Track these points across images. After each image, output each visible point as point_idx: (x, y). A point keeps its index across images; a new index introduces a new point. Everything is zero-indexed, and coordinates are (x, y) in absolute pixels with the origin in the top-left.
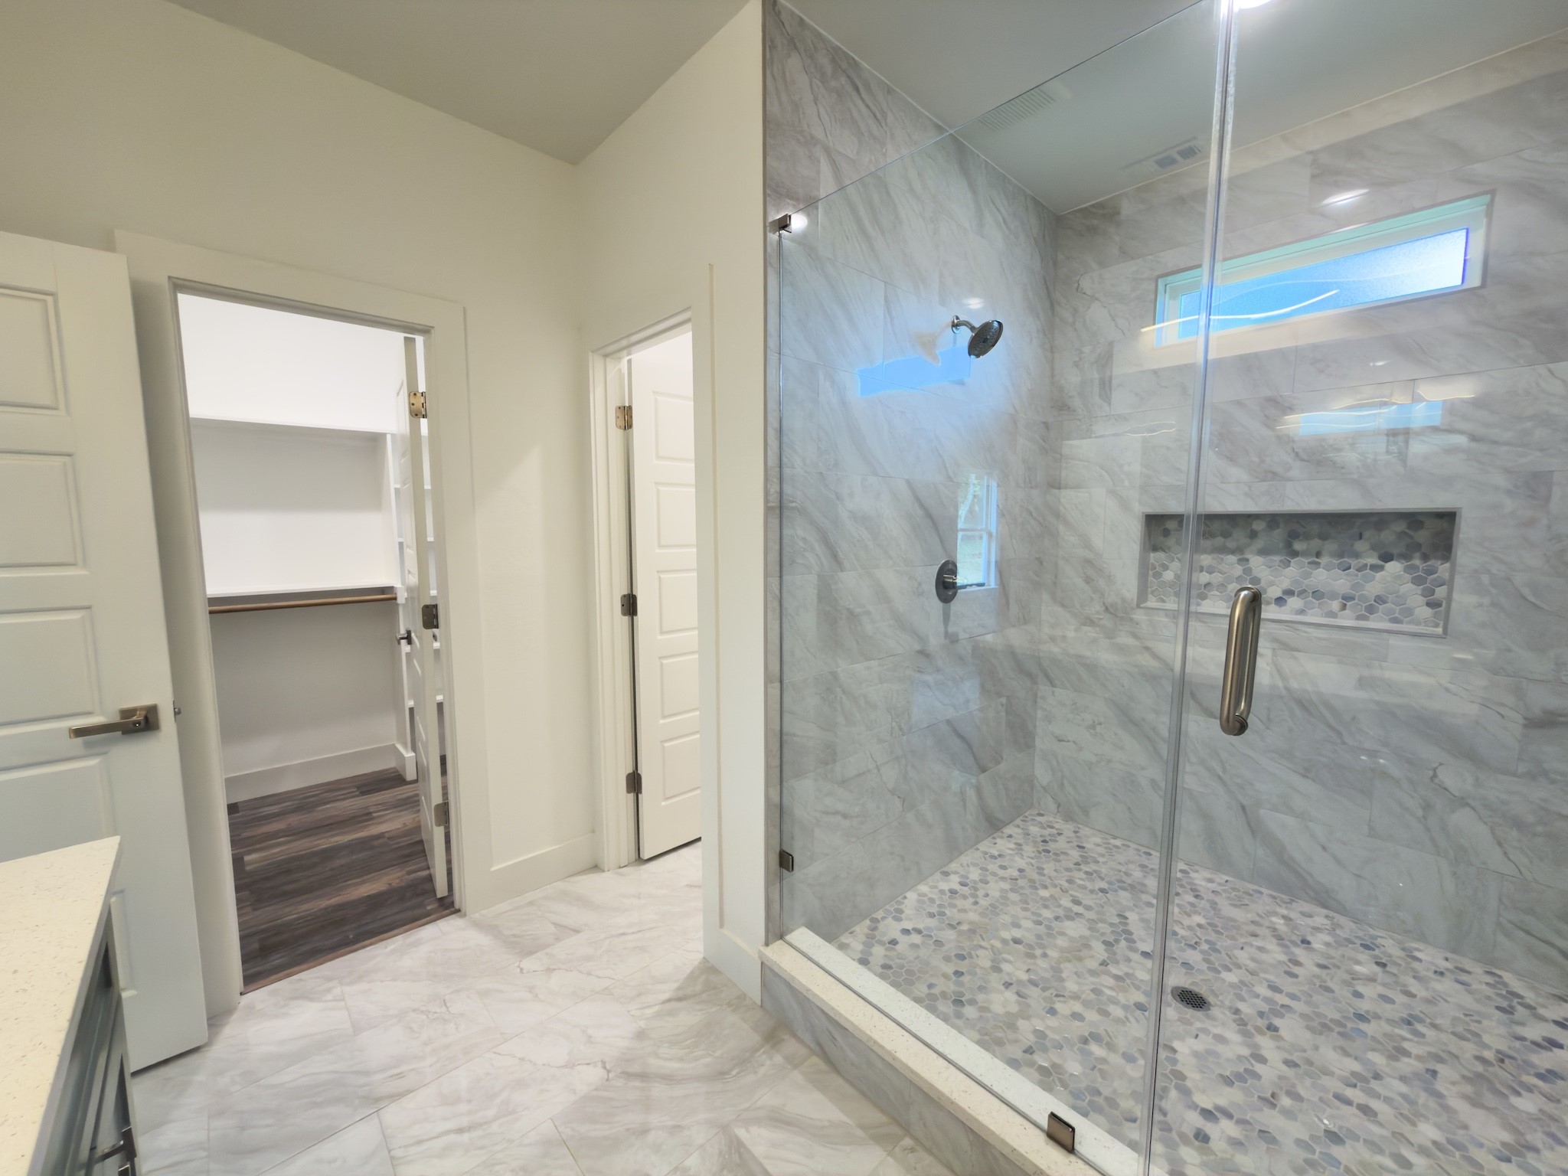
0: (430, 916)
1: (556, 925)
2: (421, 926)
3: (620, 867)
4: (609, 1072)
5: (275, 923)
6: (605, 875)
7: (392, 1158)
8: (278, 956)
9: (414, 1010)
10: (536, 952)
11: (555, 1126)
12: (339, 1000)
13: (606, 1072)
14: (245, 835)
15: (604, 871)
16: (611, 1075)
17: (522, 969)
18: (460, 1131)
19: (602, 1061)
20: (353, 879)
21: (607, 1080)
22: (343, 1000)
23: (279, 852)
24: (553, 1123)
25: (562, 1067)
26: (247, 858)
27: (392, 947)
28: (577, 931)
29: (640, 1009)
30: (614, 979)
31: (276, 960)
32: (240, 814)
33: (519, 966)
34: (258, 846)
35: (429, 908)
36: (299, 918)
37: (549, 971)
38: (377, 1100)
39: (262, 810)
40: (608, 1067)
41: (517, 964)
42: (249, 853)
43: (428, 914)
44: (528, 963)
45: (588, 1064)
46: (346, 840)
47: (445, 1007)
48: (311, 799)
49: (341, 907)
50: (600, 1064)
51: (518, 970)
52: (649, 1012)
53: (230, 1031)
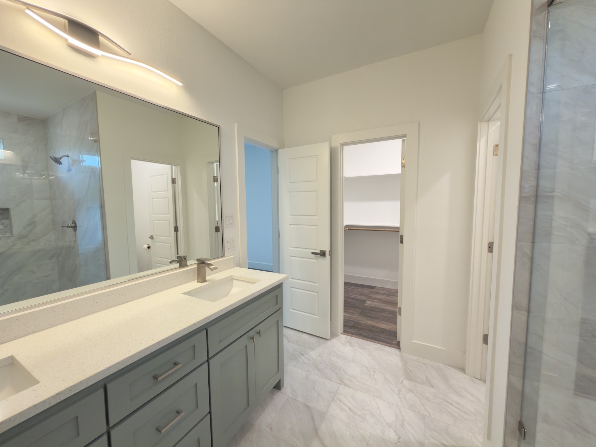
0: (392, 345)
1: (427, 377)
2: (386, 345)
3: (475, 378)
4: (399, 441)
5: (360, 322)
6: (464, 375)
7: (334, 398)
8: (354, 330)
9: (367, 367)
10: (411, 381)
11: (370, 437)
12: (355, 350)
13: (398, 441)
14: (371, 296)
15: (465, 374)
16: (398, 444)
17: (402, 382)
18: (350, 409)
19: (400, 436)
20: (382, 321)
21: (396, 443)
22: (356, 351)
23: (374, 304)
24: (370, 435)
25: (387, 423)
26: (367, 302)
27: (376, 346)
28: (432, 387)
29: (430, 436)
30: (430, 415)
31: (353, 331)
32: (374, 290)
33: (402, 380)
34: (371, 300)
35: (394, 342)
36: (364, 324)
37: (411, 391)
38: (342, 381)
39: (379, 291)
40: (400, 440)
41: (403, 379)
42: (369, 301)
43: (392, 344)
44: (406, 382)
45: (395, 431)
46: (390, 309)
47: (373, 373)
48: (392, 293)
49: (374, 327)
50: (398, 436)
51: (401, 381)
52: (433, 440)
53: (335, 341)
